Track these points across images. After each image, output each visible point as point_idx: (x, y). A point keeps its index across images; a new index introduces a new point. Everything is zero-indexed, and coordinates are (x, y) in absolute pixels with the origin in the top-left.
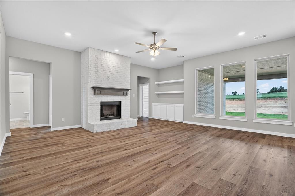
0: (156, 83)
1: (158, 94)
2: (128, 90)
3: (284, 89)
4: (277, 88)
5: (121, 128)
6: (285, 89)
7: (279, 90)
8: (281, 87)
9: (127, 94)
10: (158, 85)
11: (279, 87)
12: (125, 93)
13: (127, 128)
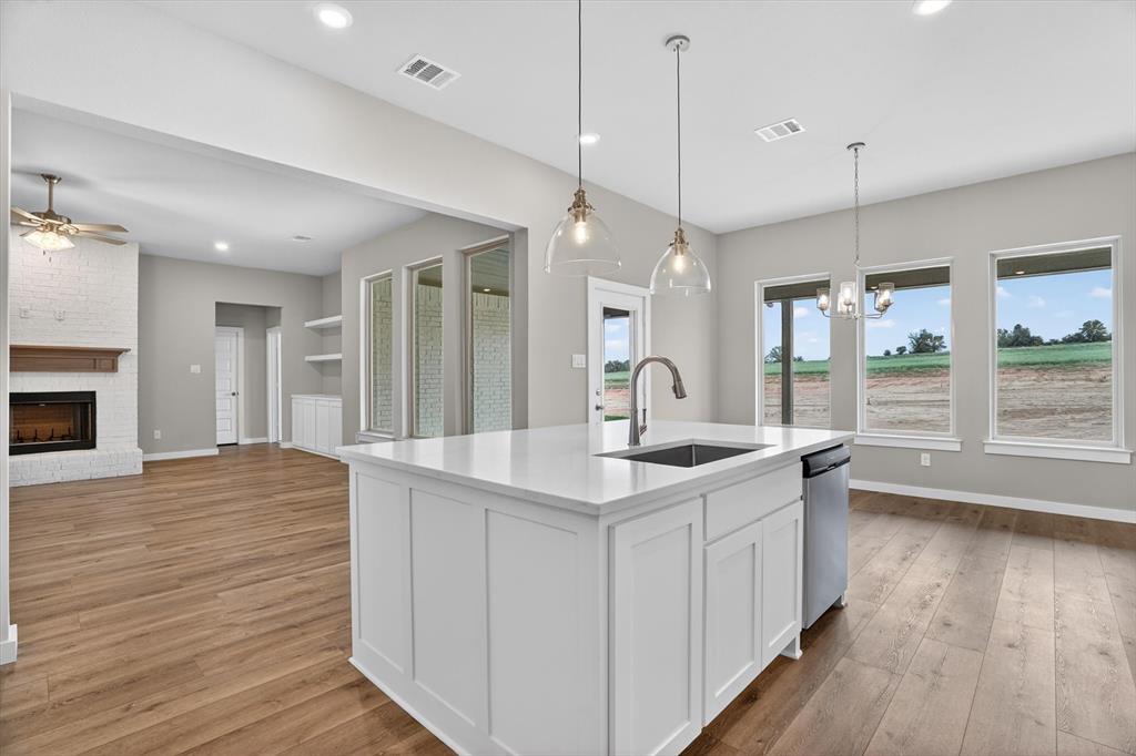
0: (307, 324)
1: (322, 363)
2: (119, 352)
3: (1028, 336)
4: (1006, 332)
5: (59, 480)
6: (1032, 335)
7: (1010, 337)
8: (1018, 327)
9: (113, 368)
10: (321, 331)
11: (1011, 330)
12: (106, 362)
13: (91, 480)
